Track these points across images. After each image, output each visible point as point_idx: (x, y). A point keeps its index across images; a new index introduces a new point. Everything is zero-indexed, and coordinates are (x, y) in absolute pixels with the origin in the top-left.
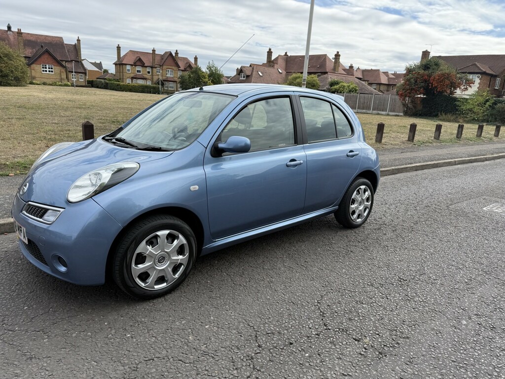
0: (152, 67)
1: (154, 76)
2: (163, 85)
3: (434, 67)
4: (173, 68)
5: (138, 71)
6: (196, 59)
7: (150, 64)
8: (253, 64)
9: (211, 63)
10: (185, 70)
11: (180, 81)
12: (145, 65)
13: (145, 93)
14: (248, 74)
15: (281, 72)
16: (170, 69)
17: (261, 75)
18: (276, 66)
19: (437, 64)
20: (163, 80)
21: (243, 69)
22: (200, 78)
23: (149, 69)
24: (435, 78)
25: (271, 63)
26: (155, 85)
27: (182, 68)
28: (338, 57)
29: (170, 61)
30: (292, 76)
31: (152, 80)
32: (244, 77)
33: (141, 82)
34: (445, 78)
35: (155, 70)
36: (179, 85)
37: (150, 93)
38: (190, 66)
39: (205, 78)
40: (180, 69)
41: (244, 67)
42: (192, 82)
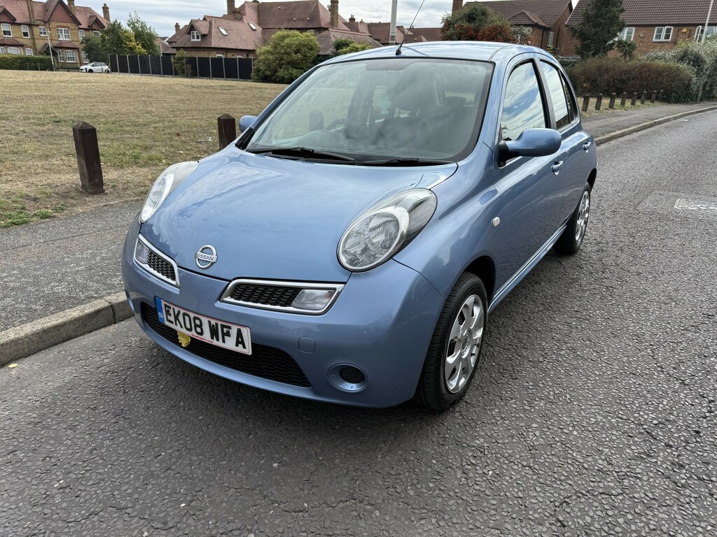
0: (30, 25)
1: (37, 41)
2: (55, 54)
3: (481, 17)
4: (69, 25)
5: (5, 33)
6: (105, 9)
7: (26, 20)
8: (209, 17)
9: (133, 16)
10: (89, 29)
11: (85, 47)
12: (17, 21)
13: (27, 70)
14: (203, 33)
15: (254, 28)
16: (62, 27)
17: (225, 33)
18: (245, 19)
19: (484, 14)
20: (55, 47)
21: (196, 25)
22: (122, 42)
23: (25, 29)
24: (484, 34)
25: (238, 15)
26: (41, 57)
27: (84, 25)
28: (335, 5)
29: (60, 13)
30: (277, 34)
31: (34, 47)
32: (198, 38)
33: (14, 52)
34: (497, 33)
35: (36, 30)
36: (83, 55)
37: (36, 69)
38: (97, 22)
39: (130, 41)
40: (80, 27)
41: (196, 21)
42: (109, 49)
